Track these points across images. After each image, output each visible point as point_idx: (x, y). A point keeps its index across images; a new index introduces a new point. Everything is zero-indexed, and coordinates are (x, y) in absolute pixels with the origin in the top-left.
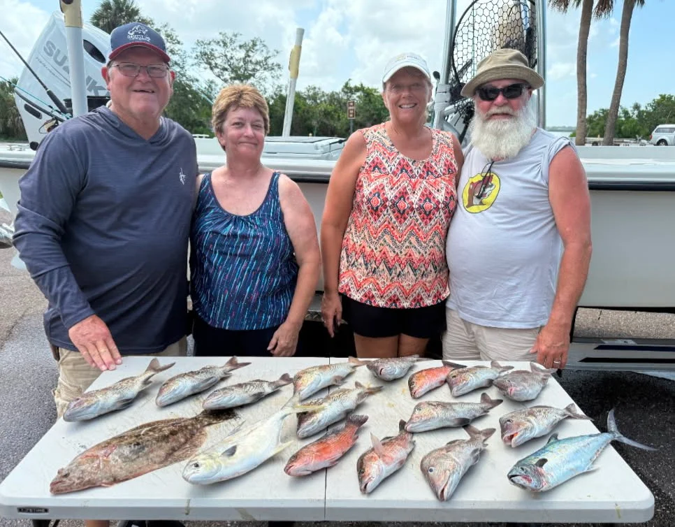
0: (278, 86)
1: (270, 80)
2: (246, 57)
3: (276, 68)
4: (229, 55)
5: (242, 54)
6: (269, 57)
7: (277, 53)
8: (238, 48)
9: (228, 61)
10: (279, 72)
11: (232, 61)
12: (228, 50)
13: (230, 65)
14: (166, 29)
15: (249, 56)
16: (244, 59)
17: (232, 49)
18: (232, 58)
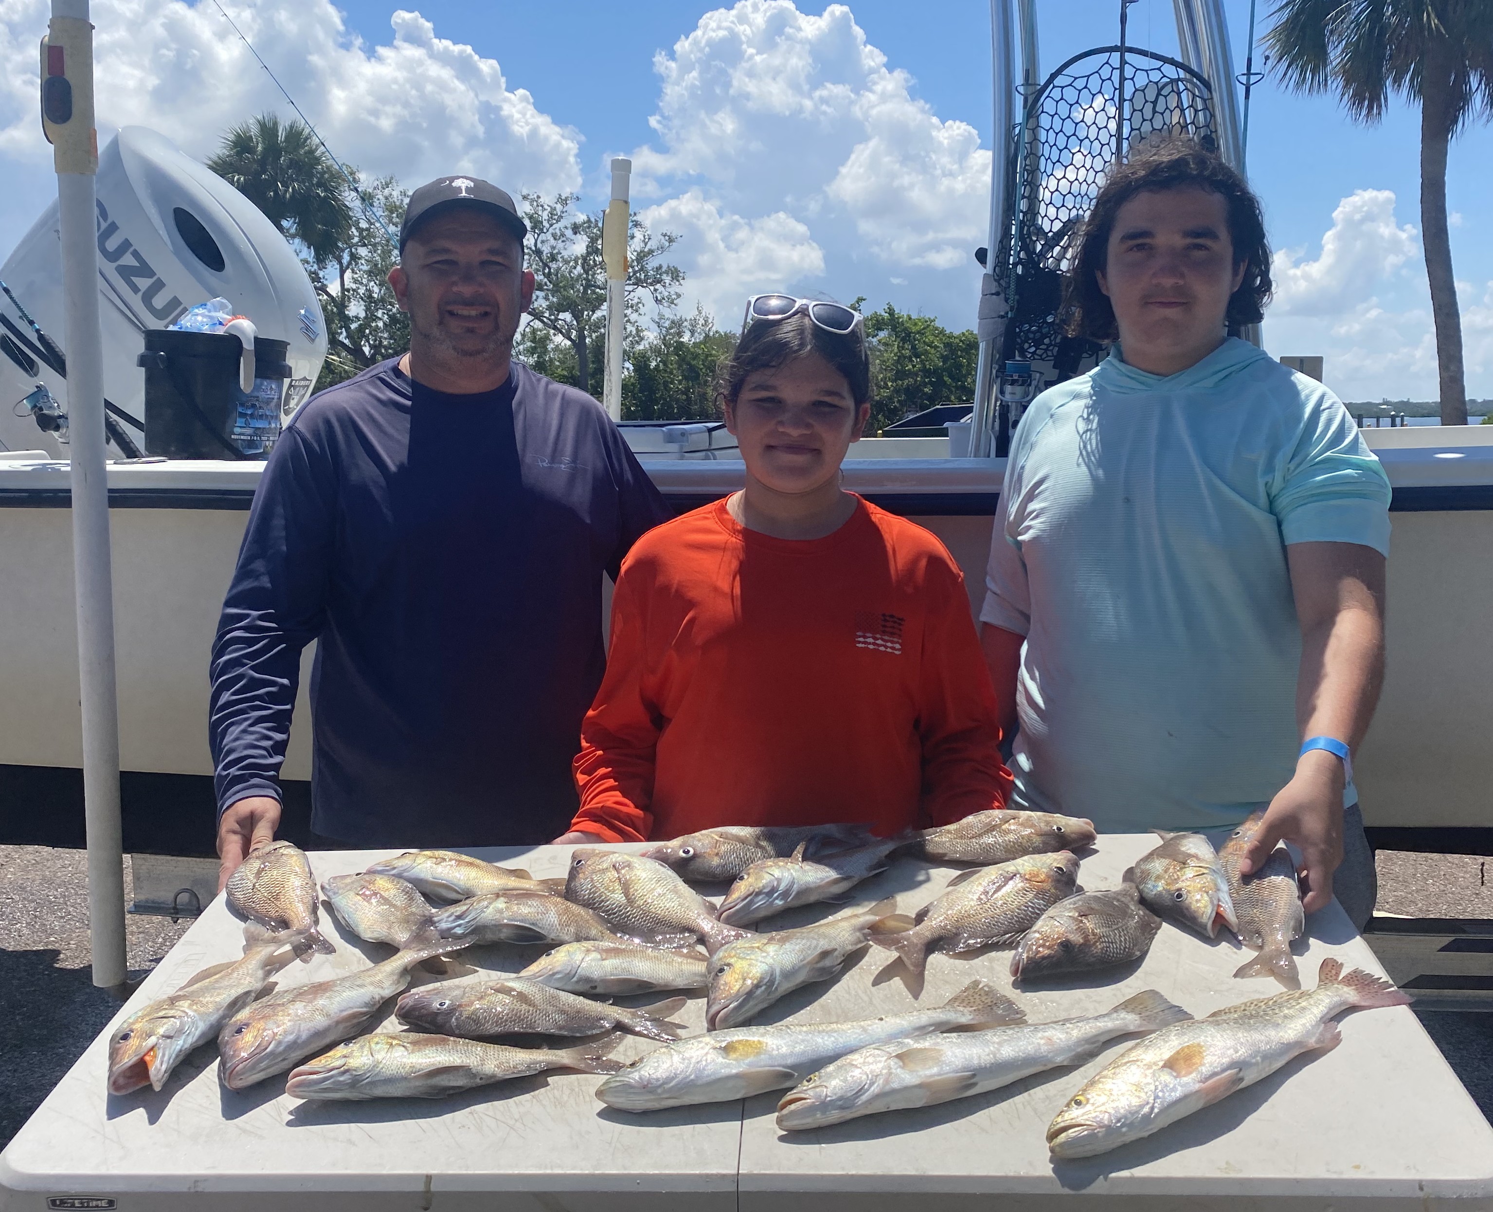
0: (673, 322)
1: (649, 308)
2: (589, 254)
3: (667, 279)
4: (546, 250)
5: (579, 246)
6: (651, 252)
7: (671, 240)
8: (569, 233)
9: (546, 265)
10: (675, 288)
11: (554, 266)
12: (543, 237)
13: (548, 276)
14: (387, 192)
15: (597, 252)
16: (585, 259)
17: (554, 236)
18: (553, 258)
